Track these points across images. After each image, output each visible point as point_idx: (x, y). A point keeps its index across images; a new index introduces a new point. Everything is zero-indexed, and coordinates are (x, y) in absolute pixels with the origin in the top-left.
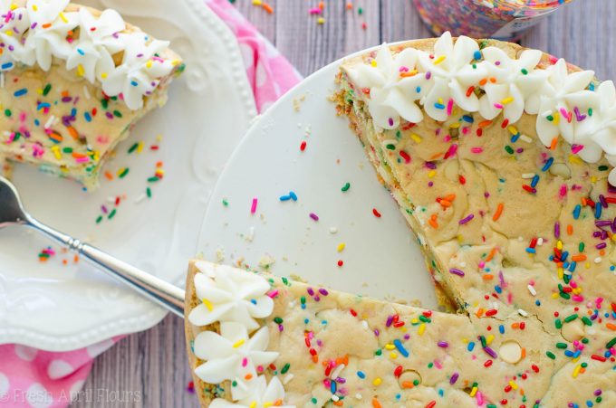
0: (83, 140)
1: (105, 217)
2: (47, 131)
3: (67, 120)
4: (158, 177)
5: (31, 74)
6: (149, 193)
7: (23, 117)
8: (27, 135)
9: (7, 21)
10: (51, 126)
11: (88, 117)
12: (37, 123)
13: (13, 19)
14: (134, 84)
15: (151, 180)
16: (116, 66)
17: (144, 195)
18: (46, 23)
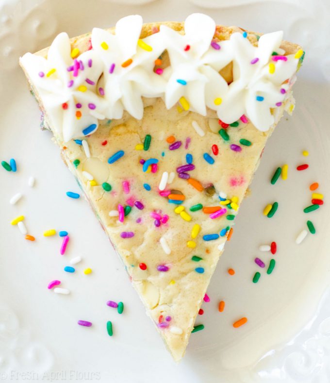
0: (210, 189)
1: (262, 271)
2: (162, 193)
3: (184, 171)
4: (317, 203)
5: (121, 130)
6: (311, 227)
7: (127, 186)
8: (140, 206)
9: (76, 75)
10: (167, 185)
11: (209, 159)
12: (148, 188)
13: (83, 69)
14: (260, 99)
15: (307, 210)
16: (229, 84)
17: (306, 232)
18: (125, 60)
